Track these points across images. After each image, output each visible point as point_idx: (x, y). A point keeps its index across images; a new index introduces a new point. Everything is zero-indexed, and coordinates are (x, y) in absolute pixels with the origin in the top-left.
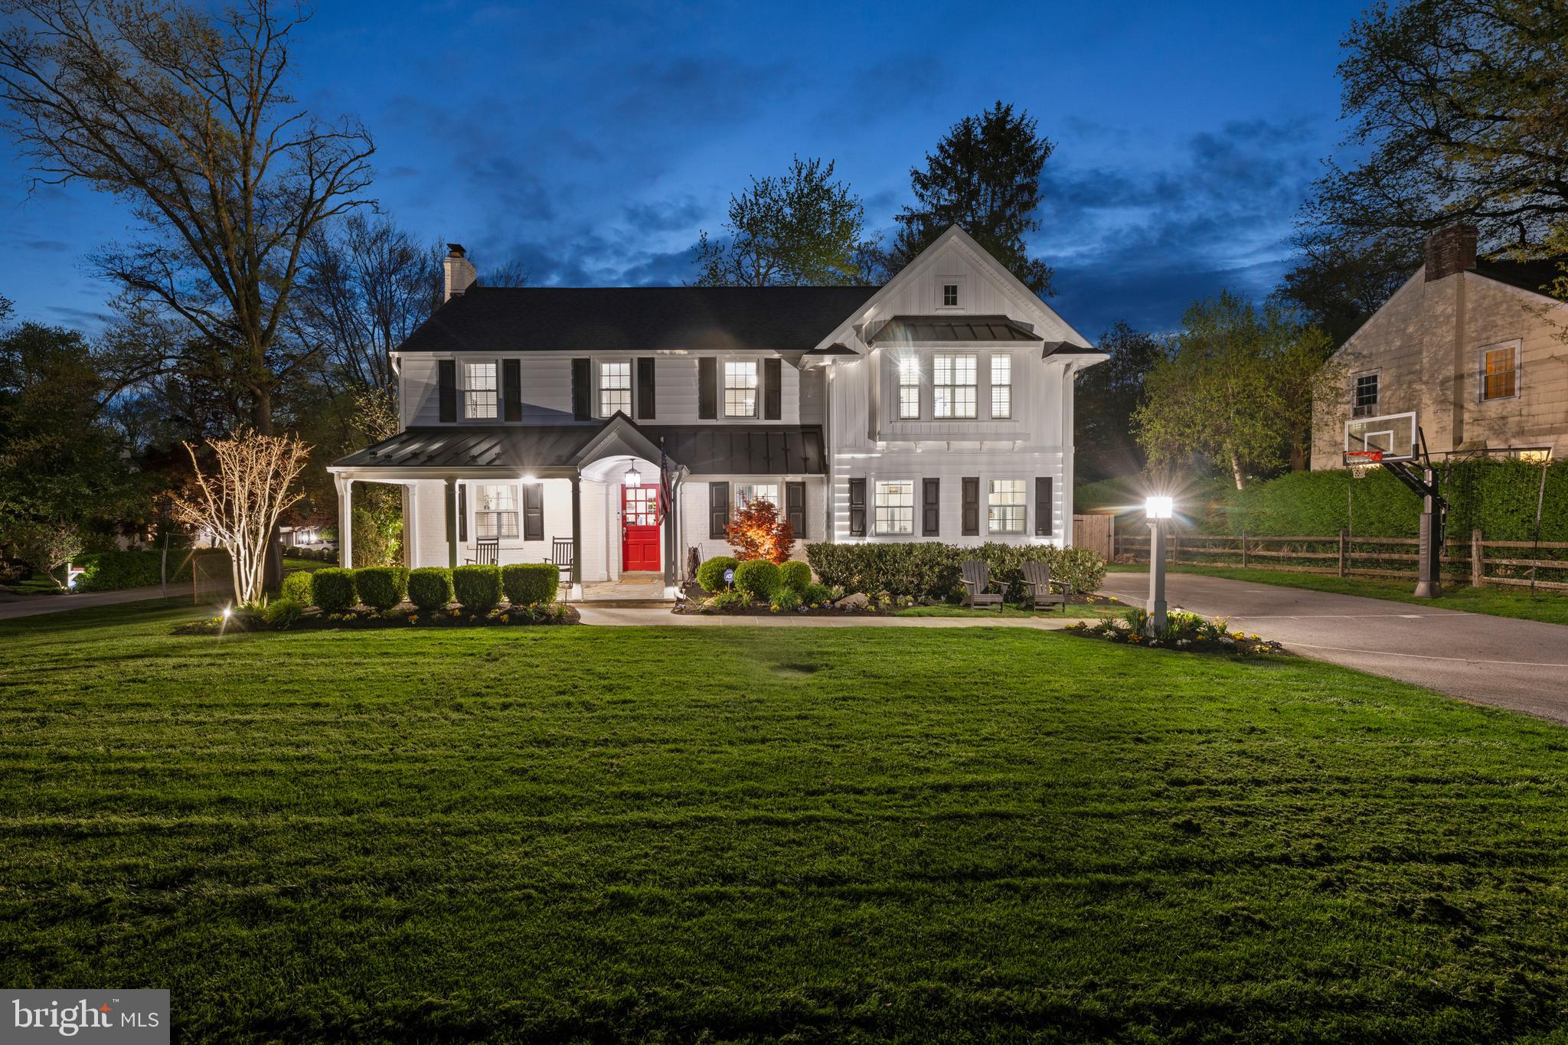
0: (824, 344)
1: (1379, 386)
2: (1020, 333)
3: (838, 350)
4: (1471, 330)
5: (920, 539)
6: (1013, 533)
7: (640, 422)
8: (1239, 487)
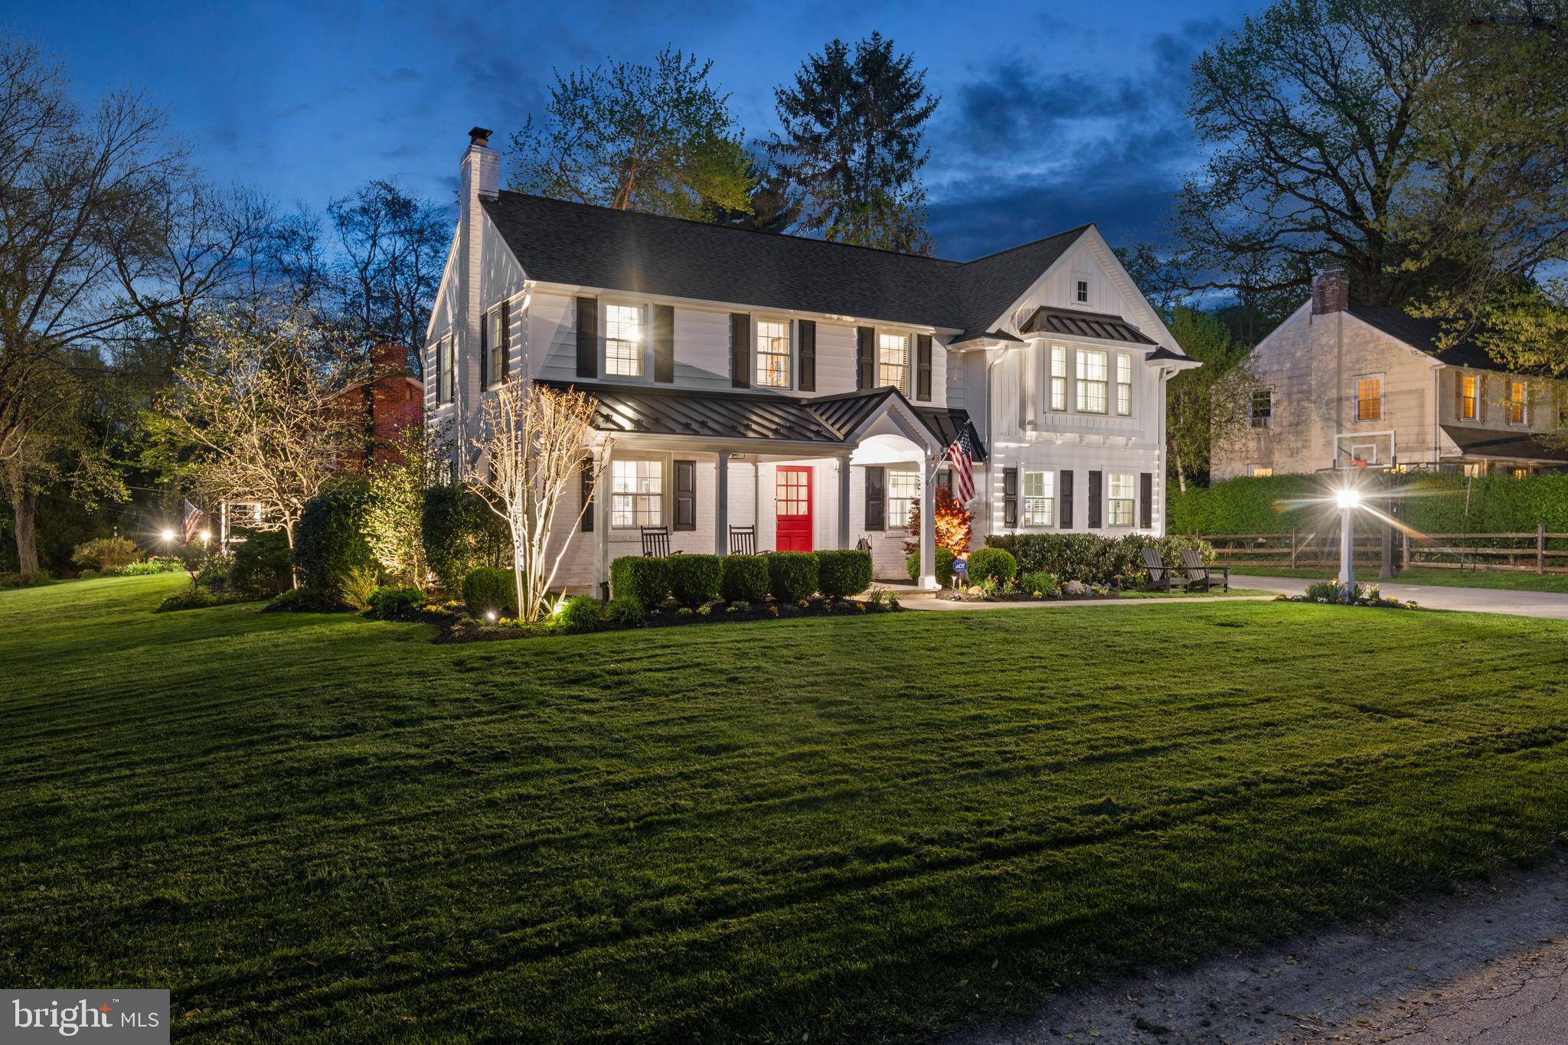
0: (992, 329)
1: (1273, 401)
2: (1138, 337)
3: (1001, 335)
4: (1347, 360)
5: (1058, 530)
6: (1124, 526)
7: (914, 402)
8: (1183, 488)
